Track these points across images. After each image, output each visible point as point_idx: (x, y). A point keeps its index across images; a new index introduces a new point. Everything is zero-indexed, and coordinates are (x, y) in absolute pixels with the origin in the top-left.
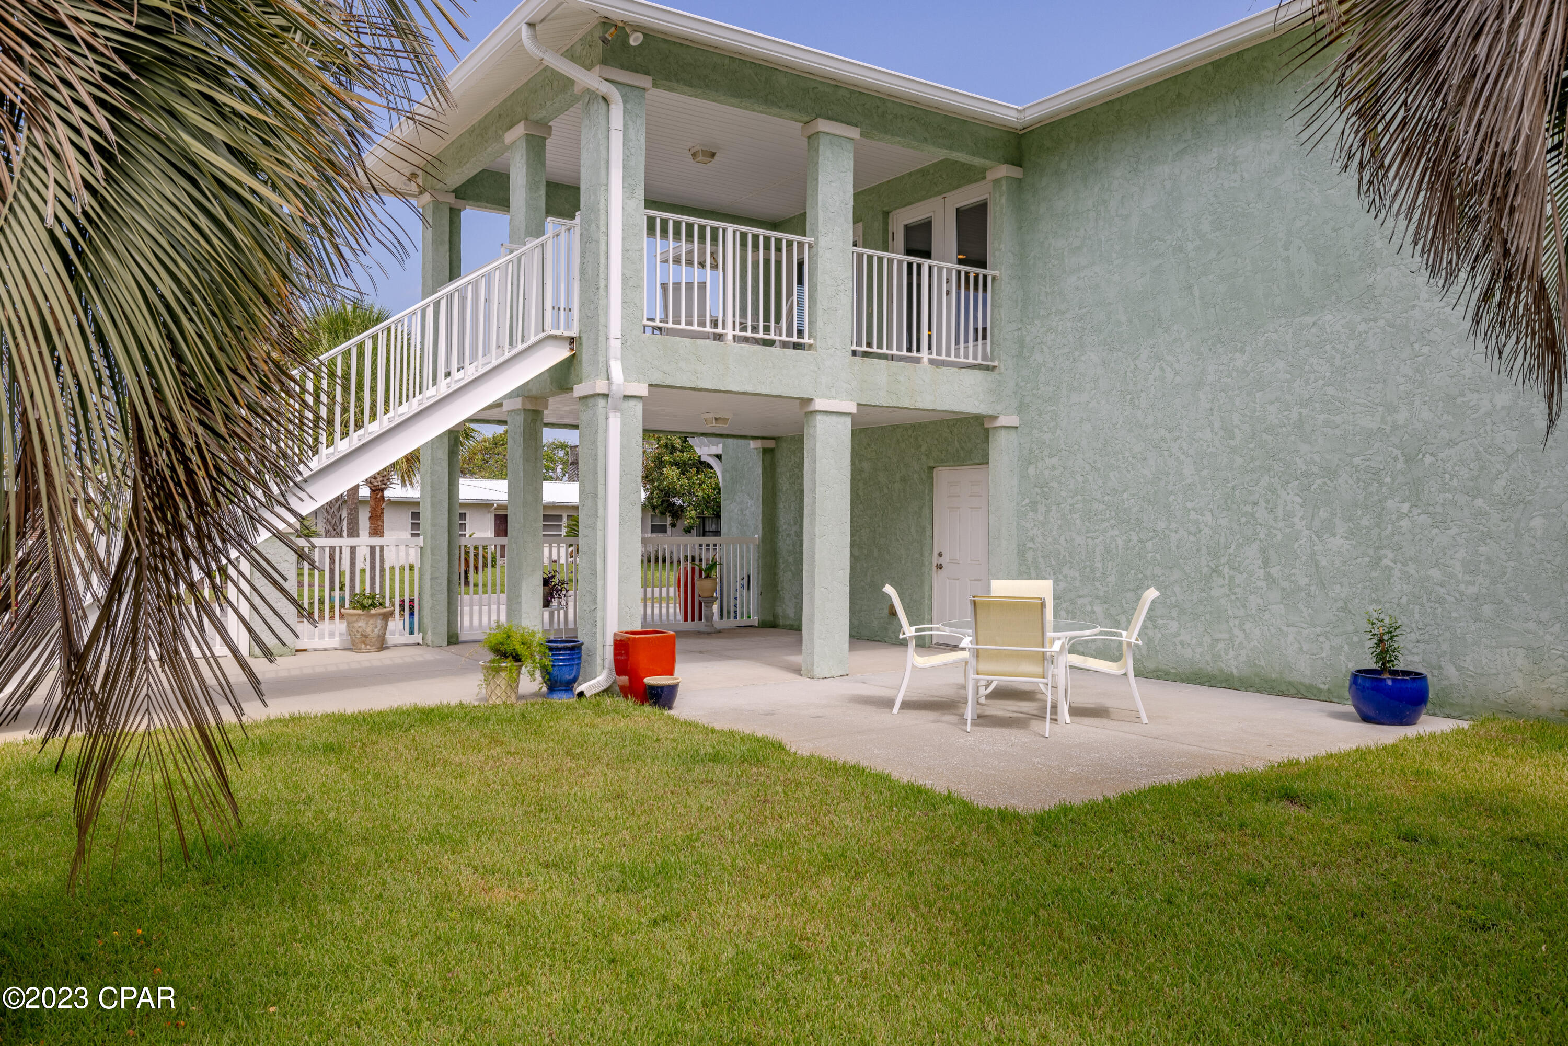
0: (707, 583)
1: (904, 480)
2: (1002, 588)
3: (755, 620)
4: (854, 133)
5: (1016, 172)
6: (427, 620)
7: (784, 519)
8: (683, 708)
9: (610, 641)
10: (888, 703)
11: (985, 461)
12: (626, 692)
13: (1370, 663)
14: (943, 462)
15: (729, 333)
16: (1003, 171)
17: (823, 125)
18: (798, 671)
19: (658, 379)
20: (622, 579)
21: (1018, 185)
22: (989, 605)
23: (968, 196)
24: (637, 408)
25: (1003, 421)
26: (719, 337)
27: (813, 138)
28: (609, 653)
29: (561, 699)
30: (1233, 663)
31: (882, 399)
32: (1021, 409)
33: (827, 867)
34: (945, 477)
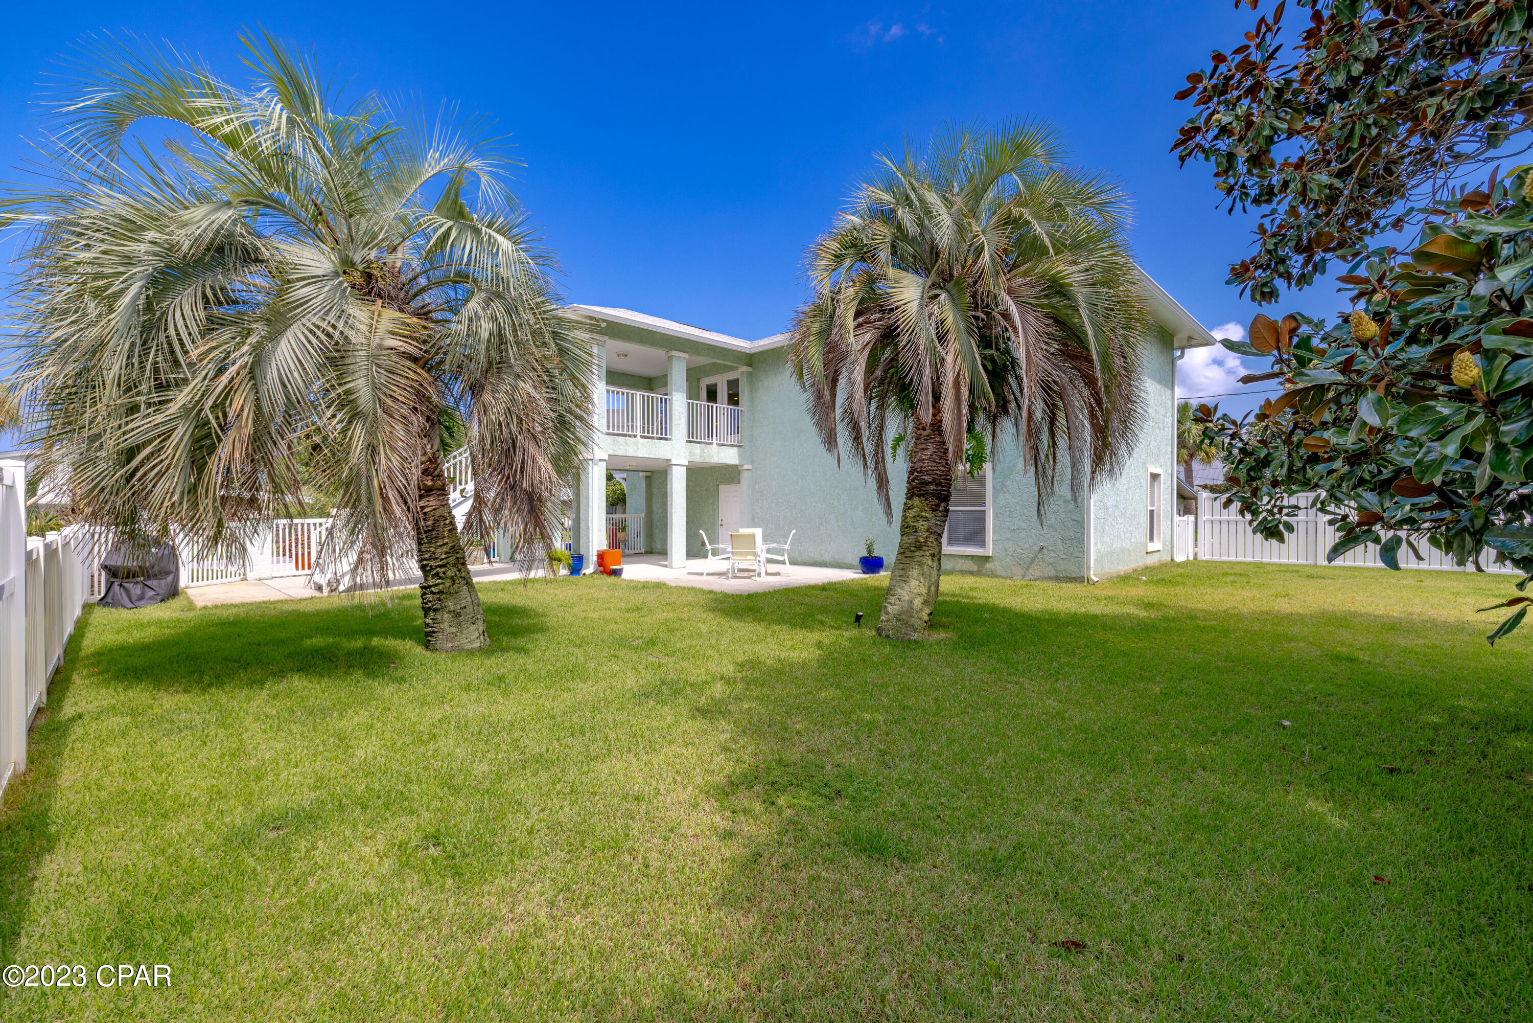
0: (623, 534)
1: (707, 490)
2: (743, 531)
3: (643, 550)
4: (686, 356)
5: (750, 369)
6: (501, 551)
7: (656, 507)
8: (625, 575)
9: (595, 554)
10: (702, 574)
11: (739, 482)
12: (602, 572)
13: (866, 554)
14: (722, 483)
15: (638, 434)
16: (745, 369)
17: (674, 353)
18: (666, 566)
19: (611, 452)
20: (599, 530)
21: (750, 375)
22: (738, 536)
23: (732, 376)
24: (604, 464)
25: (746, 467)
26: (635, 436)
27: (670, 358)
28: (595, 558)
29: (576, 577)
30: (827, 558)
31: (698, 459)
32: (752, 463)
33: (685, 606)
34: (723, 488)
